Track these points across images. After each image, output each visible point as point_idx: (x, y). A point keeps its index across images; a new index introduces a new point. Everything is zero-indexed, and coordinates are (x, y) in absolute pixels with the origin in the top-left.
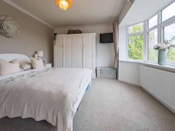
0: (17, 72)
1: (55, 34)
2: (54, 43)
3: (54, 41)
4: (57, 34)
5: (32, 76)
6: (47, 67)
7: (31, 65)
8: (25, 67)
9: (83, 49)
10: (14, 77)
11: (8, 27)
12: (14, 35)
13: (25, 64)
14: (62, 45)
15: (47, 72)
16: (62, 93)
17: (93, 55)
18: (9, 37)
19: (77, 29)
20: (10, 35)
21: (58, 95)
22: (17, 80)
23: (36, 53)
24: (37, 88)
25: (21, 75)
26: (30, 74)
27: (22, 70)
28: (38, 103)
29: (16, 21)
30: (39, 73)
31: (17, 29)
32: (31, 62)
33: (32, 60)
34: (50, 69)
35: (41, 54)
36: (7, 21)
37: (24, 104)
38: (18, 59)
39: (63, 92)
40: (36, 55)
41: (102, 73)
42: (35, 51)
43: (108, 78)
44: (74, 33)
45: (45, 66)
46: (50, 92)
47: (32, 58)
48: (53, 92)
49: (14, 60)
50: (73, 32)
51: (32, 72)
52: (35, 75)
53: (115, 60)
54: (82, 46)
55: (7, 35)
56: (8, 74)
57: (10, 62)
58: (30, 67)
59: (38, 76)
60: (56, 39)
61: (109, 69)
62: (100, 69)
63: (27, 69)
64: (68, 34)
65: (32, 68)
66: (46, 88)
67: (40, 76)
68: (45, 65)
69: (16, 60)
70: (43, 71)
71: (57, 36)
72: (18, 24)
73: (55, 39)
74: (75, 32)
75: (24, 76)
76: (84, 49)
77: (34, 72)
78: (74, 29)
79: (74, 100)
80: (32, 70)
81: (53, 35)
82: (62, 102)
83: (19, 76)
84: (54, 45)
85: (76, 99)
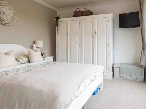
0: (12, 66)
1: (58, 18)
2: (56, 30)
3: (56, 27)
4: (60, 17)
5: (27, 71)
6: (46, 61)
7: (28, 58)
8: (21, 60)
9: (93, 38)
10: (9, 71)
11: (3, 13)
12: (10, 23)
13: (21, 57)
14: (66, 32)
15: (45, 66)
16: (54, 93)
17: (108, 45)
18: (4, 25)
19: (85, 10)
20: (6, 22)
21: (50, 95)
22: (11, 74)
23: (34, 43)
24: (28, 85)
25: (16, 69)
26: (26, 68)
27: (18, 63)
28: (28, 101)
29: (11, 6)
30: (35, 67)
31: (13, 15)
32: (27, 54)
33: (29, 52)
34: (50, 63)
35: (40, 44)
36: (2, 7)
37: (15, 101)
38: (13, 50)
39: (56, 92)
40: (35, 45)
41: (122, 72)
42: (34, 40)
43: (131, 80)
44: (82, 16)
45: (44, 60)
46: (42, 91)
47: (29, 49)
48: (45, 91)
49: (9, 52)
50: (81, 14)
51: (28, 67)
52: (31, 69)
53: (143, 54)
54: (93, 33)
55: (3, 23)
56: (4, 67)
57: (5, 54)
58: (27, 60)
59: (34, 71)
60: (59, 24)
61: (132, 67)
62: (120, 66)
63: (24, 62)
64: (73, 17)
65: (29, 62)
66: (38, 86)
67: (35, 71)
68: (45, 58)
69: (11, 51)
70: (41, 66)
71: (60, 20)
72: (14, 9)
73: (57, 25)
74: (82, 14)
75: (19, 71)
76: (96, 37)
77: (31, 66)
78: (82, 9)
79: (68, 102)
80: (29, 64)
81: (55, 20)
82: (53, 103)
83: (14, 71)
84: (56, 33)
85: (70, 102)
